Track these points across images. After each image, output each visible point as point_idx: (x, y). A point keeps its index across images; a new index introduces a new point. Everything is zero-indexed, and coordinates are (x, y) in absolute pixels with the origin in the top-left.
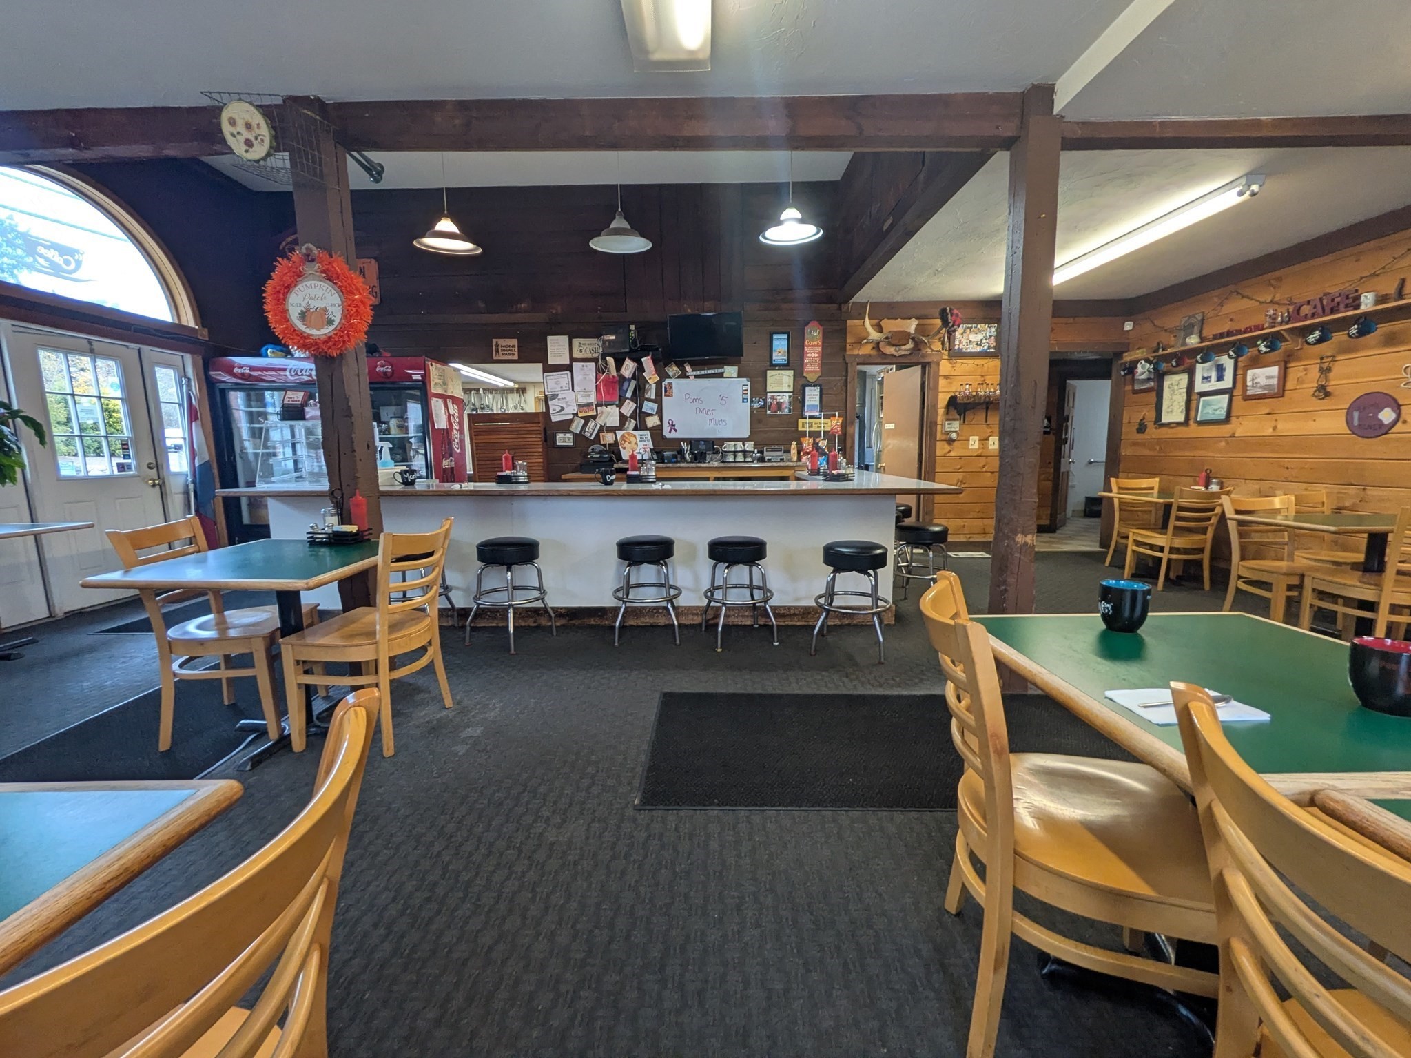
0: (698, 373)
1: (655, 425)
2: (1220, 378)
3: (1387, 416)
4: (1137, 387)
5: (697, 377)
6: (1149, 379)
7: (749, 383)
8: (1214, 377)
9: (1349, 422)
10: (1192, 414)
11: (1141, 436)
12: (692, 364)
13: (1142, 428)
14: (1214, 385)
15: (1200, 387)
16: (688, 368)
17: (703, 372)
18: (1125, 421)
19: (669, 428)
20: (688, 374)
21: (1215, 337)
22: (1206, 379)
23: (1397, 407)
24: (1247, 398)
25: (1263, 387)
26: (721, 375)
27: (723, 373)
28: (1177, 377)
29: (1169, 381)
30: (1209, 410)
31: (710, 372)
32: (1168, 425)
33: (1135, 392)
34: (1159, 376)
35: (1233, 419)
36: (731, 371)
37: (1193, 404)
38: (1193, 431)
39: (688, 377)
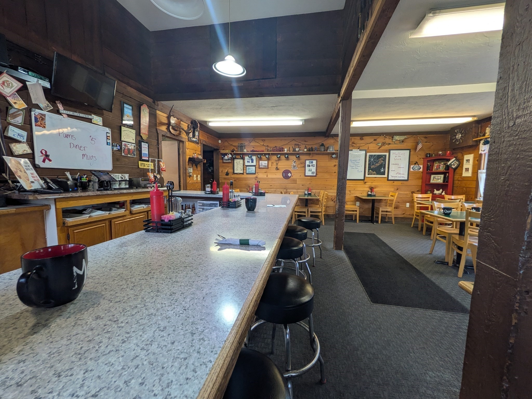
0: (71, 113)
1: (25, 152)
2: (252, 162)
3: (289, 175)
4: (224, 161)
5: (69, 116)
6: (229, 159)
7: (110, 132)
8: (250, 161)
9: (283, 175)
10: (245, 171)
11: (227, 176)
12: (64, 104)
13: (227, 174)
14: (250, 164)
15: (247, 164)
16: (60, 107)
17: (76, 114)
18: (220, 171)
19: (42, 158)
20: (61, 112)
21: (251, 151)
22: (249, 162)
23: (291, 174)
24: (259, 168)
25: (264, 166)
26: (90, 121)
27: (91, 119)
28: (239, 160)
29: (236, 161)
30: (250, 170)
31: (81, 115)
32: (236, 174)
33: (223, 163)
34: (233, 159)
35: (256, 173)
36: (97, 119)
37: (245, 168)
38: (245, 176)
39: (60, 114)
